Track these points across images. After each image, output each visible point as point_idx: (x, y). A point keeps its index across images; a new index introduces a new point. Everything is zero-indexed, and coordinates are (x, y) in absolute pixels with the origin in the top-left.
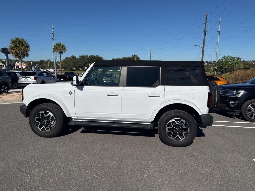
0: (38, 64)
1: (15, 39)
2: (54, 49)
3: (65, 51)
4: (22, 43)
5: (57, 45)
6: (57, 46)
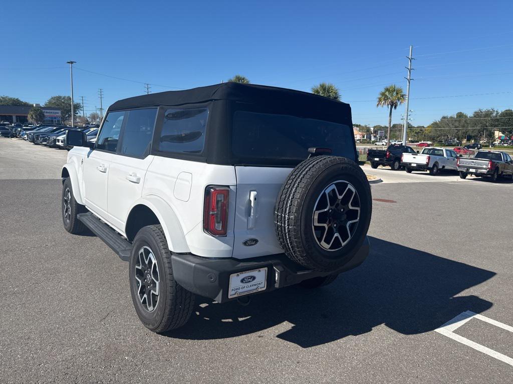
0: (381, 131)
1: (319, 86)
2: (380, 100)
3: (401, 103)
4: (329, 93)
5: (387, 90)
6: (387, 93)
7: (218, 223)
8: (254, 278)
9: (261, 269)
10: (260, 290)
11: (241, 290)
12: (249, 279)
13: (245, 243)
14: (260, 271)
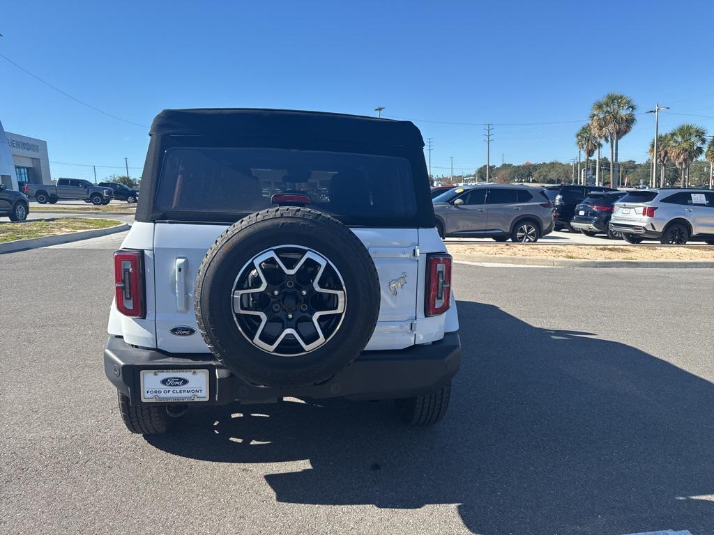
7: (127, 299)
8: (185, 382)
9: (197, 371)
10: (196, 400)
11: (162, 395)
12: (175, 381)
13: (174, 331)
14: (194, 373)
